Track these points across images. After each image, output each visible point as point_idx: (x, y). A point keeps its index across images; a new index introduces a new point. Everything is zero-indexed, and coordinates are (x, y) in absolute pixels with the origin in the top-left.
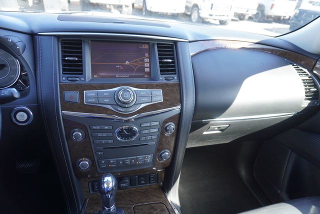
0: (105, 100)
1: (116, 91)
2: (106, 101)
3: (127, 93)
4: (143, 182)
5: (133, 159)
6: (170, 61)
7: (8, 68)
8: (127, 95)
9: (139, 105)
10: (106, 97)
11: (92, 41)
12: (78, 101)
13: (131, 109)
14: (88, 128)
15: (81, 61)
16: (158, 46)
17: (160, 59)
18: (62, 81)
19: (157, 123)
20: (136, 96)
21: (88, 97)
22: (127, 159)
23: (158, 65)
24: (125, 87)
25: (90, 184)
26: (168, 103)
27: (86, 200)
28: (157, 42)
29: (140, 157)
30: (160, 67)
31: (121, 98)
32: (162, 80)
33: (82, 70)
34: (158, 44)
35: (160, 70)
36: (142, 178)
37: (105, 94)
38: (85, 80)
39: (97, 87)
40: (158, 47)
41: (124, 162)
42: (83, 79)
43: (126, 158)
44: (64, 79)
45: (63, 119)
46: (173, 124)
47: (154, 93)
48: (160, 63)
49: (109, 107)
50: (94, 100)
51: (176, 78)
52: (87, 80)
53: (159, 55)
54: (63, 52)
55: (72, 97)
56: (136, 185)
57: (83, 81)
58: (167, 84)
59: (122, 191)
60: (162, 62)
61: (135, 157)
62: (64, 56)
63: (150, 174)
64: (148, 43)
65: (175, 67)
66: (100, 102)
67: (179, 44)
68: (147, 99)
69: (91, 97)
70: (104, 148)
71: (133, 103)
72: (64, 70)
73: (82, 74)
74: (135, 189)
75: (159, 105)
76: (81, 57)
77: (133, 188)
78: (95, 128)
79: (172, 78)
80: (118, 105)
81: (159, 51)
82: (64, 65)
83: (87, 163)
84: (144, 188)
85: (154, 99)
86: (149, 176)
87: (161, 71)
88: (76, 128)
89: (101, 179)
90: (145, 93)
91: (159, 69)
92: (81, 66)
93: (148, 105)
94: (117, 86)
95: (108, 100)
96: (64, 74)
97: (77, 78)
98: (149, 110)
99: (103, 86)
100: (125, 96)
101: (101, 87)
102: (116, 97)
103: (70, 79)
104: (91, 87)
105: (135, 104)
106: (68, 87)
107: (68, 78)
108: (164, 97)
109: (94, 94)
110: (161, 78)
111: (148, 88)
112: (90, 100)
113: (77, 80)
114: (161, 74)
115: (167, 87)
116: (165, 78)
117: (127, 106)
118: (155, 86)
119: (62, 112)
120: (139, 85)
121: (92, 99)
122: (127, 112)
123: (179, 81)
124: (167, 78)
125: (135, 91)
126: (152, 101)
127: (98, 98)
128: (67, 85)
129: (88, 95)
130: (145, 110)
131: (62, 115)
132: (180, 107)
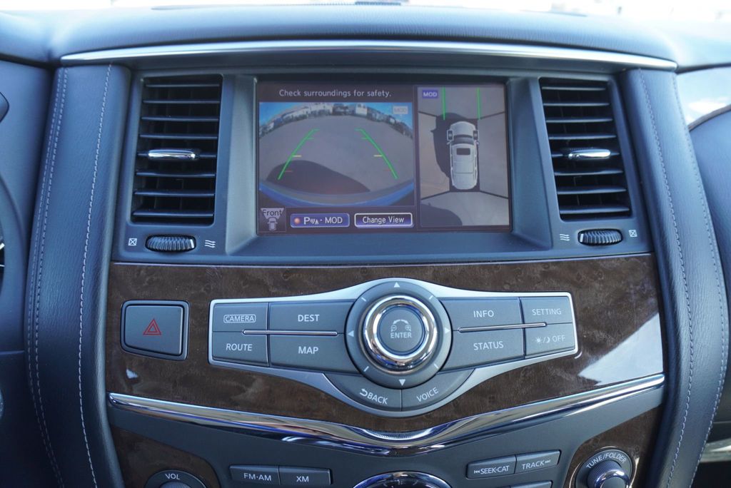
0: (302, 350)
1: (354, 302)
2: (307, 351)
3: (406, 319)
6: (604, 154)
8: (404, 328)
9: (462, 375)
10: (305, 333)
11: (261, 78)
12: (182, 347)
13: (423, 397)
15: (211, 165)
16: (543, 92)
17: (555, 146)
18: (125, 254)
19: (546, 460)
20: (447, 330)
21: (224, 331)
23: (550, 175)
24: (397, 283)
28: (540, 75)
30: (560, 183)
31: (374, 342)
32: (570, 245)
33: (208, 205)
34: (543, 82)
37: (303, 318)
38: (220, 249)
39: (269, 281)
40: (546, 96)
42: (211, 244)
44: (133, 242)
45: (112, 426)
46: (622, 458)
47: (535, 311)
48: (558, 164)
49: (322, 382)
50: (248, 347)
51: (633, 233)
52: (229, 248)
53: (552, 129)
54: (145, 126)
55: (153, 329)
57: (209, 251)
58: (592, 265)
60: (565, 159)
62: (145, 145)
64: (502, 81)
65: (624, 185)
66: (272, 361)
67: (638, 80)
68: (500, 344)
69: (235, 332)
71: (436, 366)
72: (143, 204)
73: (209, 221)
76: (212, 147)
78: (253, 477)
79: (614, 237)
80: (360, 373)
81: (549, 112)
82: (141, 183)
87: (564, 202)
88: (168, 469)
90: (491, 313)
91: (553, 193)
92: (210, 185)
93: (506, 374)
94: (362, 279)
95: (316, 349)
96: (136, 219)
97: (190, 237)
98: (512, 395)
99: (297, 275)
100: (397, 331)
101: (286, 280)
102: (351, 334)
103: (158, 242)
104: (244, 284)
105: (445, 367)
106: (147, 279)
107: (149, 238)
108: (581, 328)
109: (250, 319)
110: (565, 237)
111: (506, 287)
112: (234, 347)
113: (186, 250)
114: (564, 217)
115: (596, 279)
116: (582, 235)
117: (402, 382)
118: (538, 276)
119: (107, 397)
120: (463, 271)
121: (240, 342)
122: (402, 409)
123: (652, 249)
124: (593, 238)
125: (441, 300)
126: (528, 353)
127: (268, 335)
128: (142, 272)
129: (228, 322)
130: (493, 398)
131: (108, 410)
132: (662, 380)
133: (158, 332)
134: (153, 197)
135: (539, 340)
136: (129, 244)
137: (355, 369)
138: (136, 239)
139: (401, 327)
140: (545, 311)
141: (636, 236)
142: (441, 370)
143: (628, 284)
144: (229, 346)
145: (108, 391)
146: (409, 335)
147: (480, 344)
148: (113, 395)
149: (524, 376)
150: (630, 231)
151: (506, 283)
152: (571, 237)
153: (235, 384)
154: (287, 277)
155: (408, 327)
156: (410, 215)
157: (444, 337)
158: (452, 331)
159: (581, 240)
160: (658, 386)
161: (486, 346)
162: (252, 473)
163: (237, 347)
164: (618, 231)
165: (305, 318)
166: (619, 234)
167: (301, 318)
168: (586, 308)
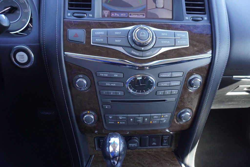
0: (116, 41)
1: (129, 30)
2: (118, 41)
3: (144, 32)
4: (155, 144)
5: (146, 117)
7: (20, 11)
9: (158, 49)
10: (117, 37)
12: (84, 40)
13: (148, 53)
14: (94, 75)
18: (67, 17)
19: (180, 74)
20: (155, 37)
21: (95, 36)
22: (139, 117)
23: (184, 2)
24: (142, 25)
25: (96, 140)
26: (195, 48)
27: (91, 156)
29: (155, 116)
30: (187, 5)
31: (136, 38)
32: (188, 20)
33: (90, 6)
35: (186, 8)
36: (154, 139)
38: (93, 16)
39: (107, 25)
41: (135, 119)
42: (91, 15)
43: (138, 115)
44: (69, 14)
45: (65, 61)
47: (178, 35)
49: (121, 49)
50: (102, 40)
51: (206, 18)
52: (96, 16)
55: (76, 35)
56: (146, 146)
57: (90, 17)
59: (130, 151)
61: (150, 115)
63: (162, 136)
65: (204, 6)
66: (108, 43)
68: (168, 42)
69: (98, 36)
70: (112, 101)
71: (152, 45)
72: (70, 5)
73: (90, 10)
74: (145, 150)
75: (184, 51)
77: (143, 149)
78: (102, 75)
79: (200, 19)
80: (132, 47)
83: (92, 117)
84: (154, 150)
85: (178, 42)
86: (162, 138)
87: (187, 10)
88: (80, 74)
89: (106, 140)
90: (166, 34)
91: (184, 7)
93: (170, 50)
94: (132, 25)
95: (120, 41)
96: (69, 9)
97: (85, 14)
98: (171, 55)
99: (115, 23)
100: (142, 35)
101: (112, 25)
102: (129, 37)
103: (76, 15)
104: (100, 25)
105: (154, 46)
106: (74, 23)
107: (74, 14)
108: (190, 41)
109: (102, 33)
110: (187, 18)
111: (170, 29)
112: (98, 40)
113: (84, 17)
114: (187, 13)
115: (195, 29)
116: (192, 18)
117: (143, 49)
118: (179, 27)
119: (64, 53)
120: (159, 24)
121: (100, 39)
122: (142, 57)
123: (211, 23)
124: (195, 19)
125: (154, 31)
126: (176, 45)
127: (107, 37)
128: (72, 22)
129: (96, 34)
130: (166, 56)
131: (64, 56)
132: (211, 56)
133: (77, 36)
134: (73, 4)
135: (179, 42)
136: (68, 15)
137: (130, 46)
138: (70, 14)
139: (143, 34)
140: (181, 35)
141: (206, 19)
142: (153, 47)
143: (203, 31)
144: (97, 40)
145: (64, 52)
146: (145, 36)
147: (163, 41)
148: (65, 53)
149: (175, 51)
150: (205, 18)
151: (170, 28)
152: (189, 18)
153: (98, 50)
154: (112, 24)
155: (145, 34)
156: (144, 14)
157: (154, 39)
158: (156, 38)
159: (191, 19)
160: (210, 57)
161: (165, 42)
162: (102, 74)
163: (99, 40)
164: (202, 18)
165: (117, 33)
166: (202, 19)
167: (116, 33)
168: (192, 36)
